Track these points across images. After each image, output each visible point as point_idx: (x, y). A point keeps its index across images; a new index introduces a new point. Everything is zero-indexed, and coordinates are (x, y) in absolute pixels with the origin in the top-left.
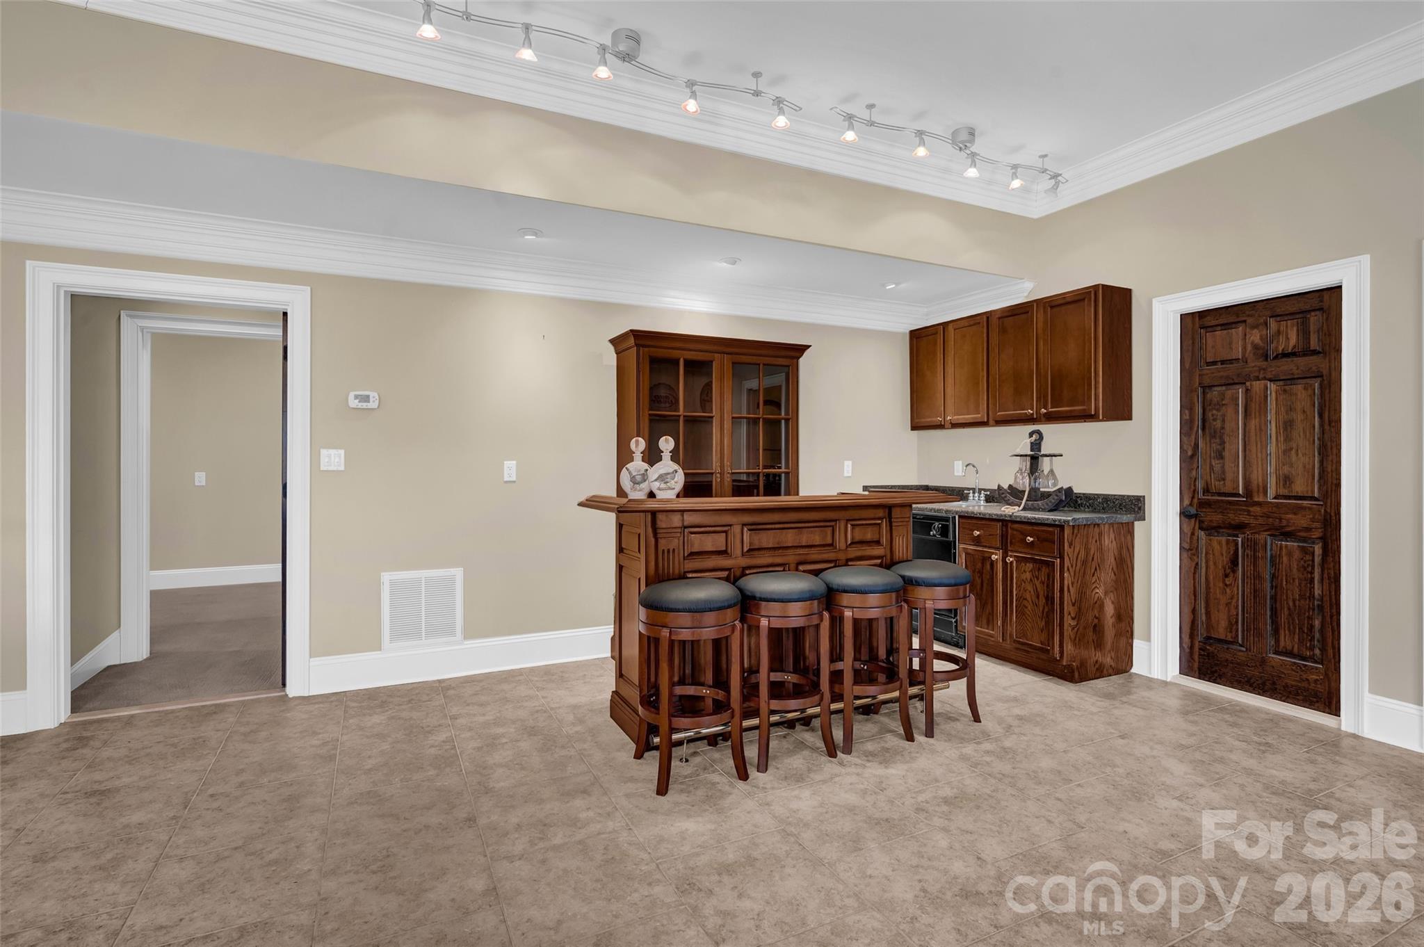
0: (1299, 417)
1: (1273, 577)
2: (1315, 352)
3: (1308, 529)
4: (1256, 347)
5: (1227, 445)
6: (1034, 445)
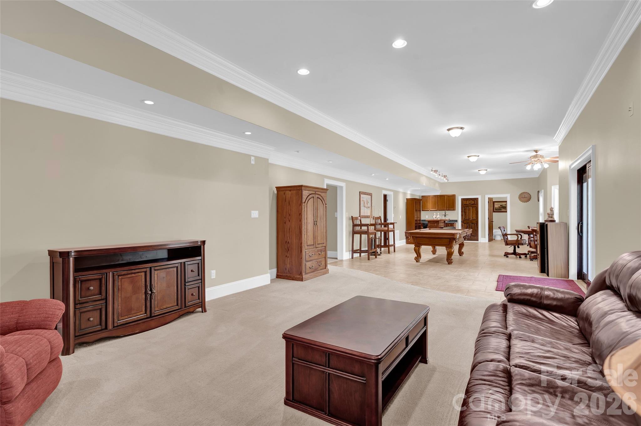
6: (445, 214)
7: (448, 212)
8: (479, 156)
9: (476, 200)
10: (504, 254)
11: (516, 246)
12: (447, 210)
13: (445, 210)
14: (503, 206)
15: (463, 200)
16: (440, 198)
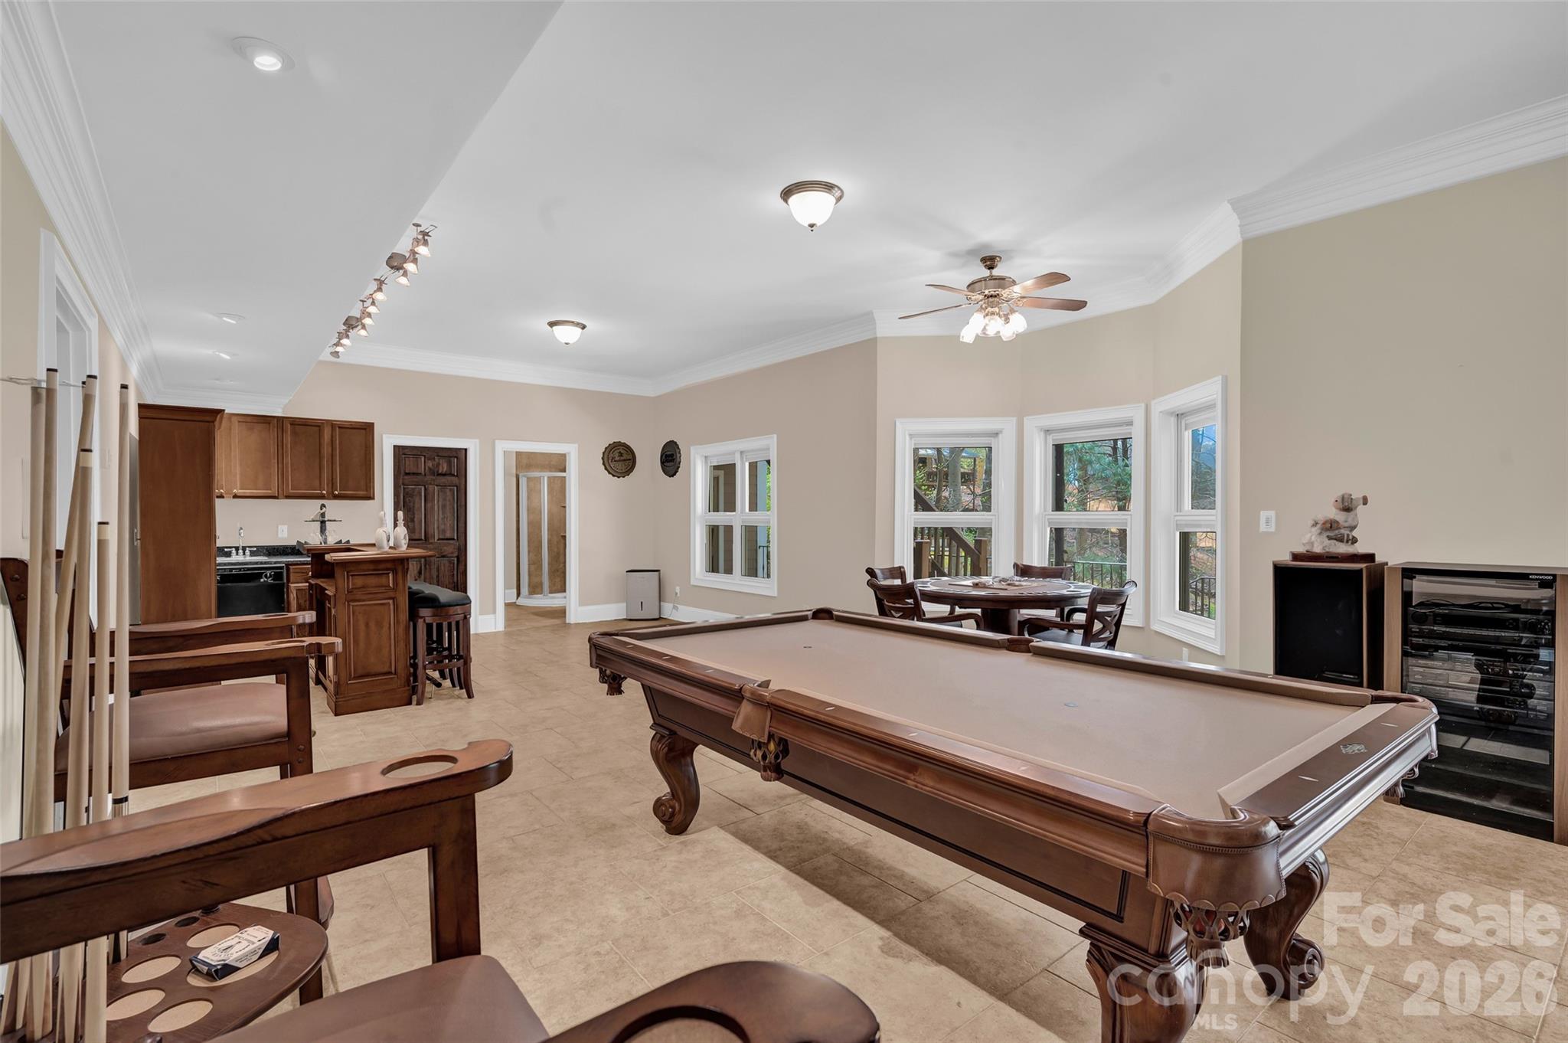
0: (448, 503)
1: (438, 576)
2: (454, 475)
3: (452, 553)
4: (430, 469)
5: (416, 516)
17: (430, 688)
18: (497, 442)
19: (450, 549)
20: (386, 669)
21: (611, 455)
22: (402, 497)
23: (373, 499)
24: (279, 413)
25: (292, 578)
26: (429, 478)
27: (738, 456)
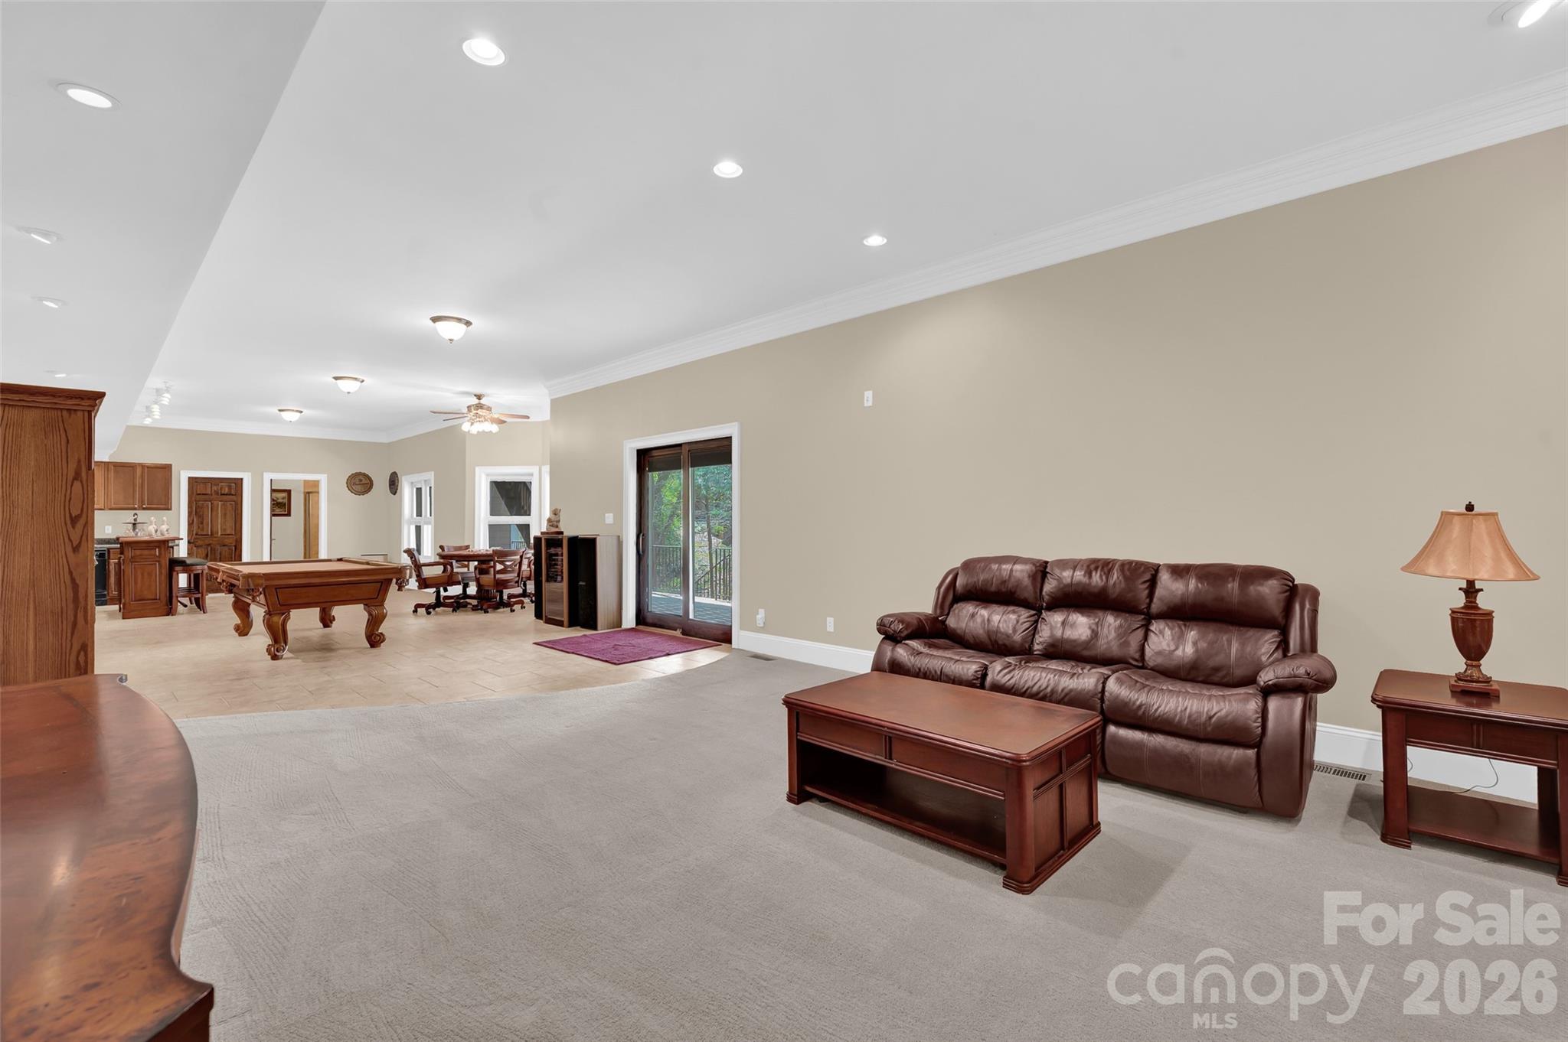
0: (228, 512)
2: (232, 495)
3: (231, 543)
4: (215, 491)
5: (204, 520)
6: (135, 520)
7: (143, 516)
8: (363, 381)
9: (239, 482)
10: (413, 609)
11: (442, 589)
12: (144, 509)
13: (135, 509)
14: (279, 501)
15: (192, 481)
16: (115, 471)
17: (180, 608)
18: (265, 474)
19: (230, 541)
20: (153, 597)
21: (353, 481)
22: (194, 509)
23: (171, 509)
24: (107, 460)
25: (111, 557)
26: (214, 496)
27: (423, 482)
